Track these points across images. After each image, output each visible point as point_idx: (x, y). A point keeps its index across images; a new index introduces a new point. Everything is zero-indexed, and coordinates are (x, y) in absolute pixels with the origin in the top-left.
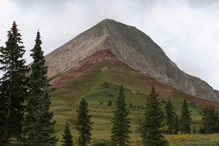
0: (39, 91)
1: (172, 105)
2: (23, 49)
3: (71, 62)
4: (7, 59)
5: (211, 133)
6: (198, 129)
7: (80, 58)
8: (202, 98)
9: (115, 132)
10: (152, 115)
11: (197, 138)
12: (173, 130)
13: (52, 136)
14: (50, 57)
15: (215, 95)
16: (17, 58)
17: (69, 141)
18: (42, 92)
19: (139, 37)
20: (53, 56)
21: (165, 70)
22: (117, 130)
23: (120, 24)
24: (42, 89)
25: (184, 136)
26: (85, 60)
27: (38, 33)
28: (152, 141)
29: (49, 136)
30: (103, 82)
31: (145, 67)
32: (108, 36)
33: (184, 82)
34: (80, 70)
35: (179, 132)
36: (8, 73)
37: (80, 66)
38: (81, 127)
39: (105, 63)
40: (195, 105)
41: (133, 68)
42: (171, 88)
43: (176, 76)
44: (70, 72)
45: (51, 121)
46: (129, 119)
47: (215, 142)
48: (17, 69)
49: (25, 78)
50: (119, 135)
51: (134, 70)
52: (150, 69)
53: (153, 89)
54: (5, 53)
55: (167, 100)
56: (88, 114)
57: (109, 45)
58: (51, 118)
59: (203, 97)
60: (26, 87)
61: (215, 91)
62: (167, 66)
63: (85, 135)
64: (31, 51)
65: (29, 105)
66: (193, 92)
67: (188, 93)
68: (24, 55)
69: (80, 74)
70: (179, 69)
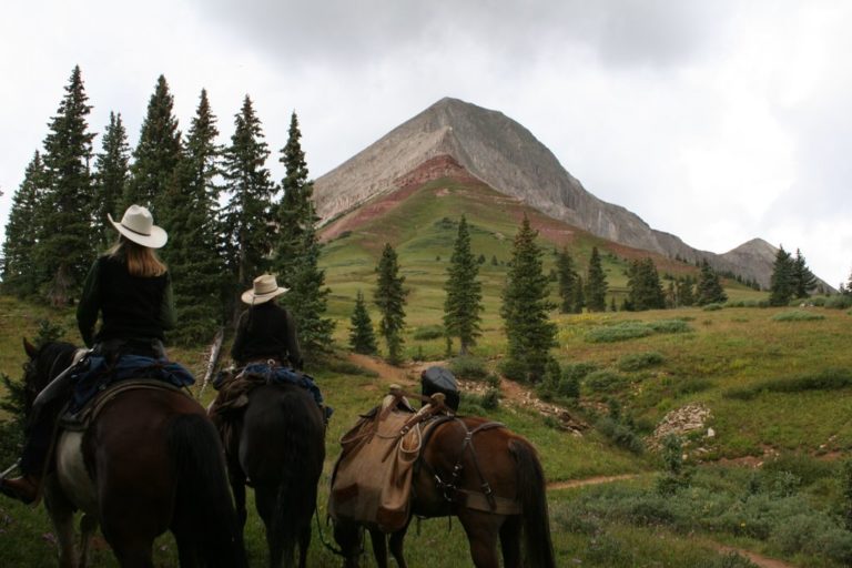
0: (299, 231)
1: (570, 259)
2: (265, 148)
3: (380, 181)
4: (235, 170)
5: (644, 309)
6: (619, 303)
7: (396, 174)
8: (631, 245)
9: (452, 309)
10: (525, 275)
11: (616, 320)
12: (573, 307)
13: (323, 318)
14: (340, 173)
15: (654, 238)
16: (253, 165)
17: (364, 328)
18: (302, 231)
19: (509, 130)
20: (347, 172)
21: (559, 194)
22: (456, 305)
23: (471, 106)
24: (303, 227)
25: (593, 316)
26: (405, 176)
27: (294, 116)
28: (524, 325)
29: (317, 318)
30: (441, 219)
31: (521, 188)
32: (448, 131)
33: (595, 217)
34: (396, 196)
35: (584, 310)
36: (237, 196)
37: (396, 189)
38: (385, 300)
39: (443, 182)
40: (616, 258)
41: (496, 189)
42: (572, 228)
43: (581, 204)
44: (379, 200)
45: (322, 289)
46: (479, 283)
47: (649, 326)
48: (254, 188)
49: (269, 204)
50: (460, 314)
51: (499, 194)
52: (530, 192)
53: (526, 223)
54: (229, 157)
55: (561, 251)
56: (399, 276)
57: (452, 147)
58: (320, 284)
59: (631, 243)
60: (272, 224)
61: (655, 232)
62: (563, 185)
63: (393, 316)
64: (281, 151)
65: (279, 258)
66: (612, 234)
67: (603, 236)
68: (266, 162)
69: (396, 204)
70: (585, 191)
